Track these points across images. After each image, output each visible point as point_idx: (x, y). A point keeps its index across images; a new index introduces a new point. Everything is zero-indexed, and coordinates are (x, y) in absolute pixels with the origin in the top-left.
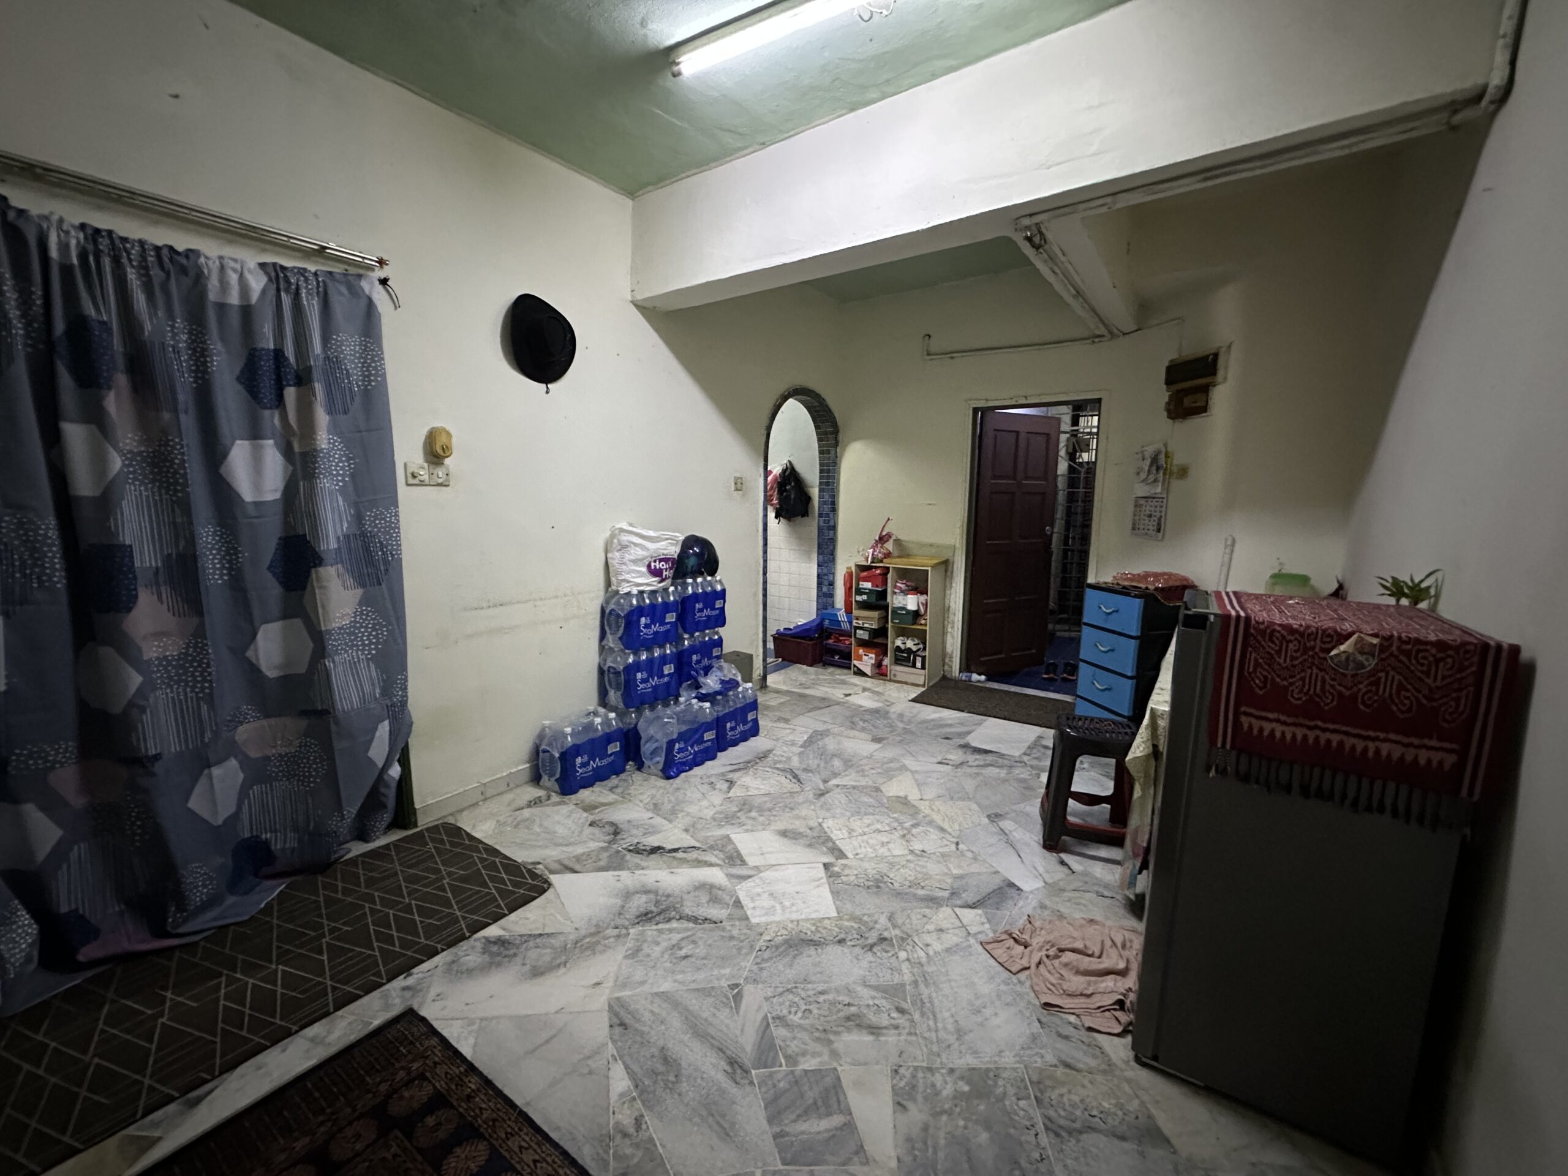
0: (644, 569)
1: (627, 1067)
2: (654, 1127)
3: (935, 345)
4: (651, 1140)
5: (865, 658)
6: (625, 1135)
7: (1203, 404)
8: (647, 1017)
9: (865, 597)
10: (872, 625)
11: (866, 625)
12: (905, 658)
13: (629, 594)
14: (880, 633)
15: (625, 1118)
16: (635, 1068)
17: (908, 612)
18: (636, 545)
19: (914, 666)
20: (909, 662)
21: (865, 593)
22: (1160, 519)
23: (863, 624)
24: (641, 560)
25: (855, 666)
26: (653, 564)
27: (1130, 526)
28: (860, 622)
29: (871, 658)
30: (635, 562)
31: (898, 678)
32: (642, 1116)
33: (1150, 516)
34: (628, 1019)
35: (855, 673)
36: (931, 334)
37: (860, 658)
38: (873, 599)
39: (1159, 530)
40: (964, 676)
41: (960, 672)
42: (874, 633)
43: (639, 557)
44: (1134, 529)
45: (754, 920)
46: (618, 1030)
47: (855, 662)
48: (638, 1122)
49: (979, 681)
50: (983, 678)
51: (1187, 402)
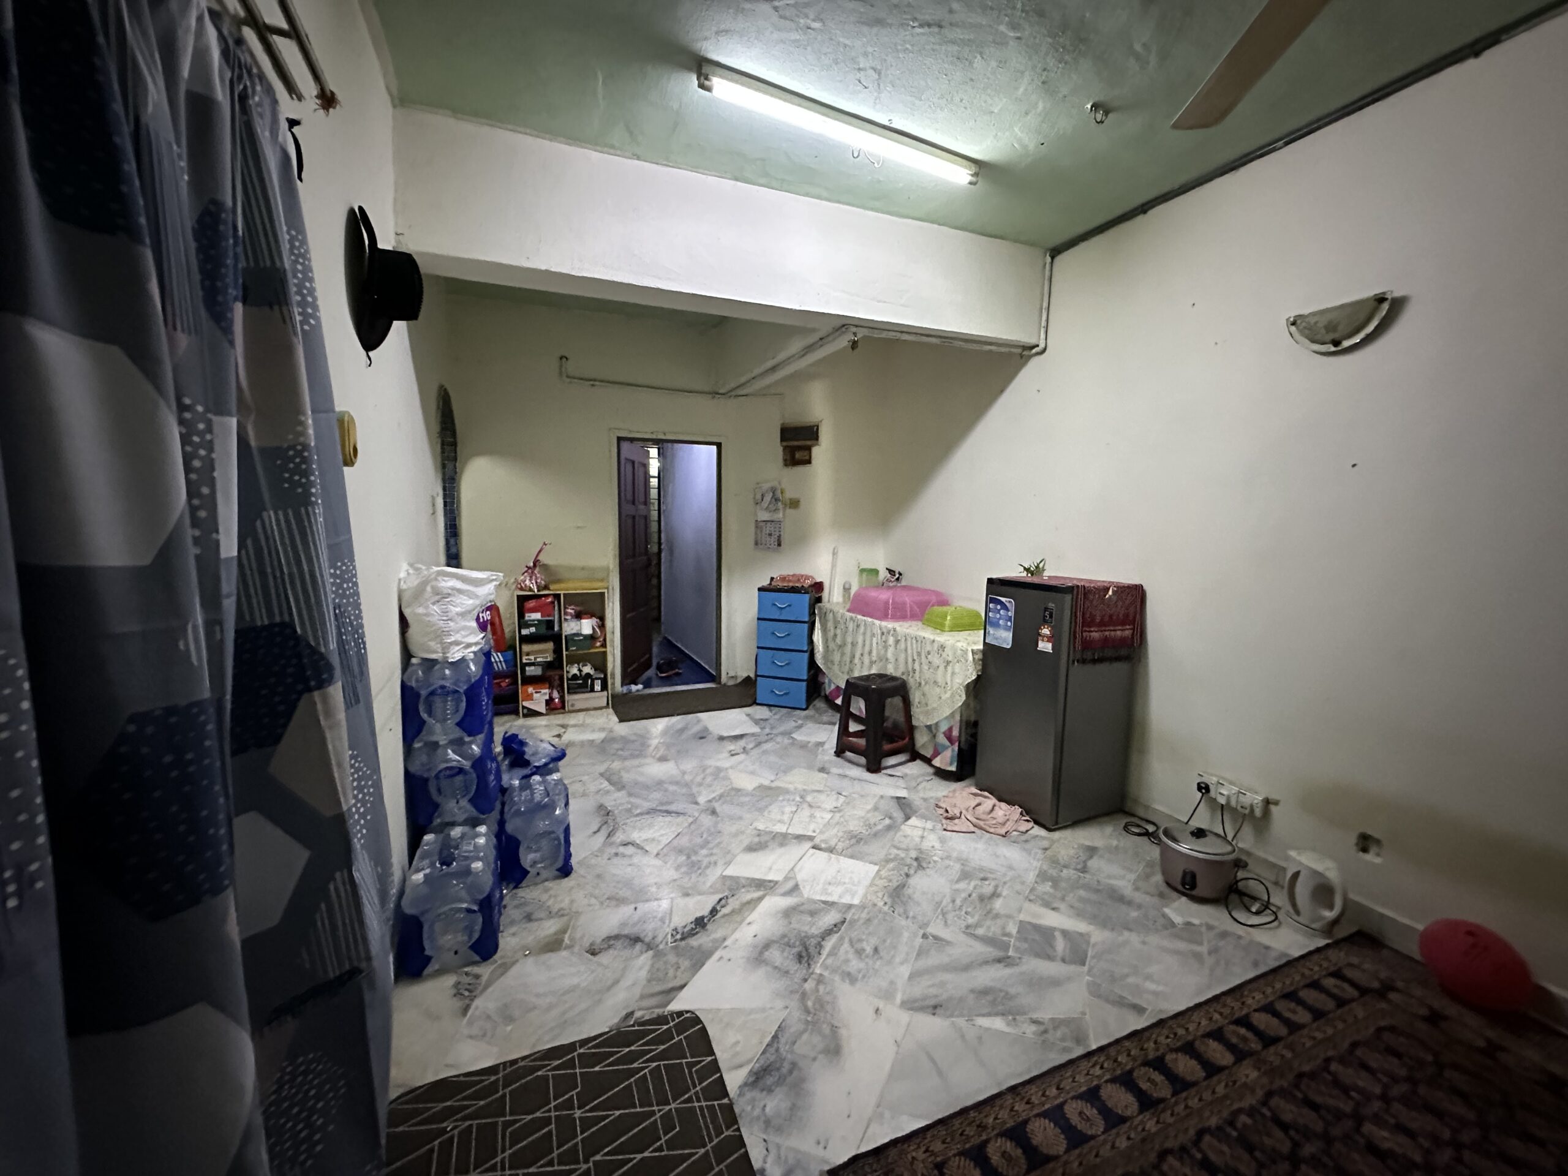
0: (474, 624)
1: (983, 1015)
2: (1045, 1015)
3: (570, 367)
4: (1052, 1019)
5: (536, 696)
6: (1045, 1032)
7: (807, 458)
8: (933, 991)
9: (533, 630)
10: (547, 657)
11: (538, 660)
12: (583, 684)
13: (463, 660)
14: (556, 664)
15: (1030, 1030)
16: (985, 1011)
17: (586, 637)
18: (460, 591)
19: (592, 690)
20: (587, 687)
21: (532, 626)
22: (779, 536)
23: (535, 659)
24: (470, 612)
25: (524, 707)
26: (481, 615)
27: (752, 543)
28: (532, 657)
29: (545, 694)
30: (462, 615)
31: (577, 707)
32: (1031, 1019)
33: (770, 535)
34: (933, 1002)
35: (525, 716)
36: (566, 355)
37: (530, 697)
38: (543, 630)
39: (779, 545)
40: (625, 689)
41: (622, 686)
42: (547, 666)
43: (469, 608)
44: (756, 544)
45: (856, 901)
46: (938, 1011)
47: (526, 704)
48: (1035, 1022)
49: (638, 691)
50: (640, 686)
51: (798, 455)
